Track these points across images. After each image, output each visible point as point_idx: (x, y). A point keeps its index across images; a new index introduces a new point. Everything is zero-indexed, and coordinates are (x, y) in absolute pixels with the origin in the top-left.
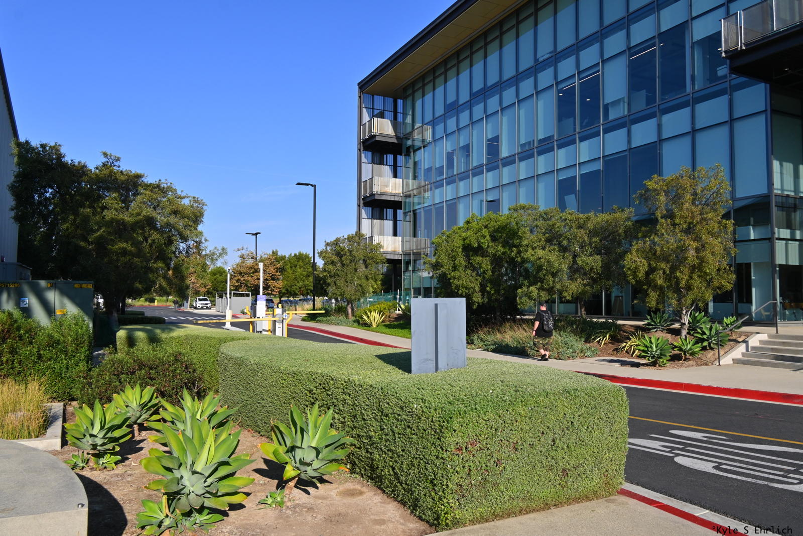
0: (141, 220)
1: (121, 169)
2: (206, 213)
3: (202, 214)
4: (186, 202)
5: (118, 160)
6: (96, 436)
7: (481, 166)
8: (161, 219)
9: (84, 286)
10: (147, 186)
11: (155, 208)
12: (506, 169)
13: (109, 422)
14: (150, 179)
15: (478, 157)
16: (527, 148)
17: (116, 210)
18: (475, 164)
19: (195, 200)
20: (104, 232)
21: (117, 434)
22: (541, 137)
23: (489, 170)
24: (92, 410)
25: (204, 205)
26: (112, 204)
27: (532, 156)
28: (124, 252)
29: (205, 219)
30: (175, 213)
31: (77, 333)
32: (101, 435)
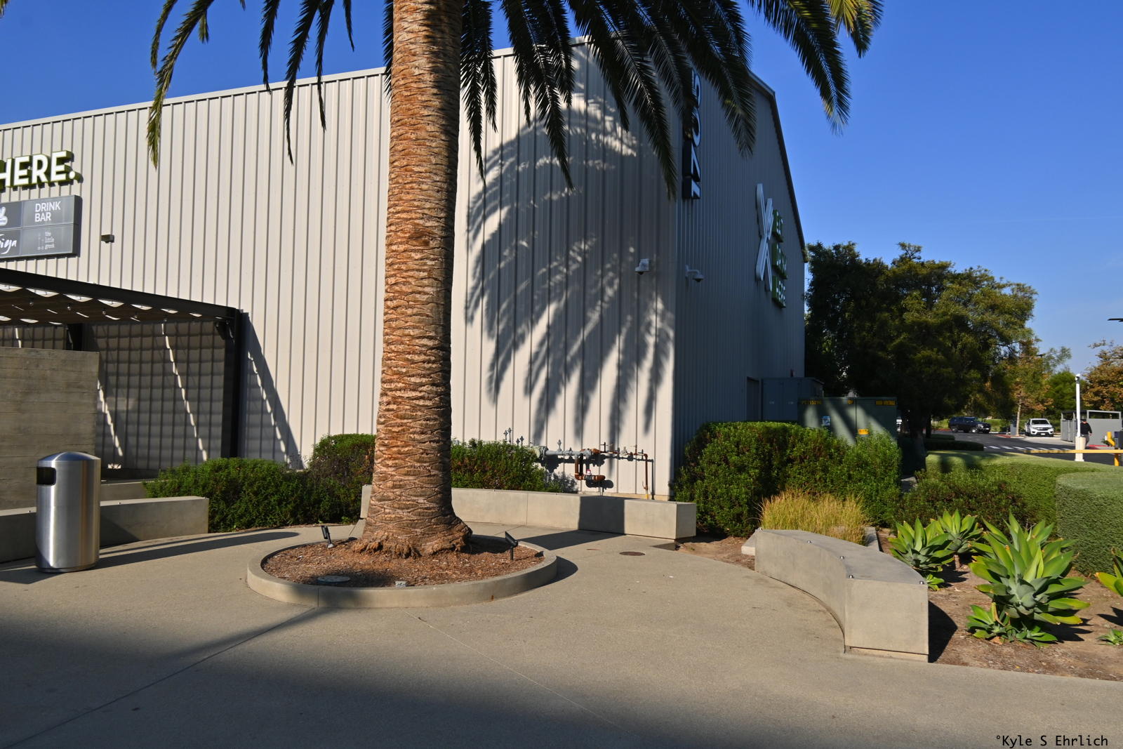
0: (948, 321)
1: (922, 260)
2: (1036, 304)
3: (1029, 306)
4: (1007, 291)
5: (918, 250)
6: (918, 553)
8: (973, 316)
9: (886, 403)
10: (956, 278)
11: (965, 304)
13: (930, 542)
14: (958, 268)
17: (918, 311)
19: (1020, 288)
20: (904, 338)
21: (939, 554)
24: (913, 529)
25: (1032, 294)
26: (912, 304)
28: (929, 361)
29: (1035, 311)
30: (993, 308)
31: (885, 454)
32: (924, 553)
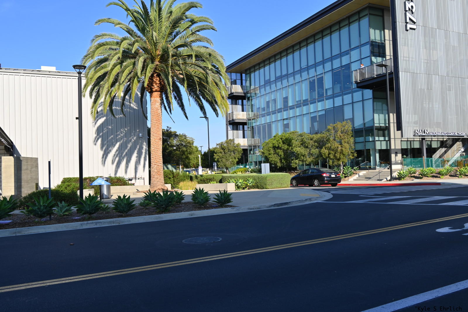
7: (281, 109)
12: (291, 111)
15: (279, 105)
16: (299, 103)
18: (279, 108)
22: (304, 99)
23: (284, 111)
25: (194, 140)
27: (301, 106)
